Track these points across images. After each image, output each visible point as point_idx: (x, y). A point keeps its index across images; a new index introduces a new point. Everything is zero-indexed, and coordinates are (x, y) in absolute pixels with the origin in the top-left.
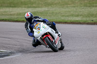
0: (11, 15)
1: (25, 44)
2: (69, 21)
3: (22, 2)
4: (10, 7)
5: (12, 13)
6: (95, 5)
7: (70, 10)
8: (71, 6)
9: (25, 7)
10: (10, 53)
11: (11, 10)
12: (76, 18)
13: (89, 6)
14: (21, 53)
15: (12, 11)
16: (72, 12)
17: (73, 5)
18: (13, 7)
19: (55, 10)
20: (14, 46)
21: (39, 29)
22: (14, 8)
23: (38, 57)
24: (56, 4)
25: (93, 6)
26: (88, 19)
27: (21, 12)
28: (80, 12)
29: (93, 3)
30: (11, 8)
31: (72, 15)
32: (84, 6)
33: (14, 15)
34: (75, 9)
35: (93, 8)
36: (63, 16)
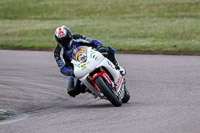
0: (7, 34)
1: (36, 95)
2: (126, 49)
3: (29, 9)
4: (6, 18)
5: (9, 31)
6: (180, 14)
7: (128, 25)
8: (131, 15)
9: (37, 19)
10: (6, 114)
11: (7, 25)
12: (141, 41)
13: (169, 17)
14: (27, 115)
15: (9, 28)
16: (133, 30)
17: (135, 15)
18: (11, 19)
19: (98, 25)
20: (14, 100)
21: (84, 59)
22: (13, 21)
23: (64, 123)
24: (99, 12)
25: (177, 17)
26: (165, 43)
27: (27, 28)
28: (150, 28)
29: (177, 11)
30: (8, 21)
31: (134, 36)
32: (159, 16)
33: (13, 35)
34: (138, 23)
35: (177, 21)
36: (114, 37)
